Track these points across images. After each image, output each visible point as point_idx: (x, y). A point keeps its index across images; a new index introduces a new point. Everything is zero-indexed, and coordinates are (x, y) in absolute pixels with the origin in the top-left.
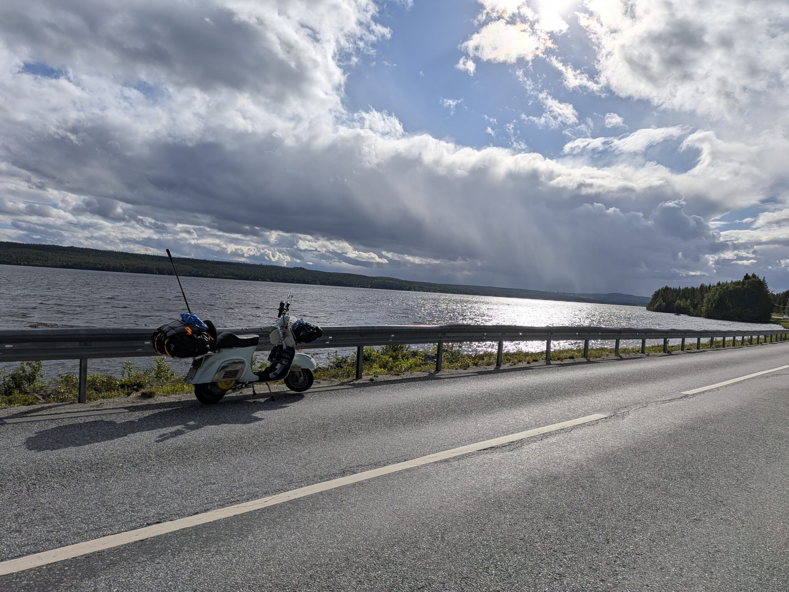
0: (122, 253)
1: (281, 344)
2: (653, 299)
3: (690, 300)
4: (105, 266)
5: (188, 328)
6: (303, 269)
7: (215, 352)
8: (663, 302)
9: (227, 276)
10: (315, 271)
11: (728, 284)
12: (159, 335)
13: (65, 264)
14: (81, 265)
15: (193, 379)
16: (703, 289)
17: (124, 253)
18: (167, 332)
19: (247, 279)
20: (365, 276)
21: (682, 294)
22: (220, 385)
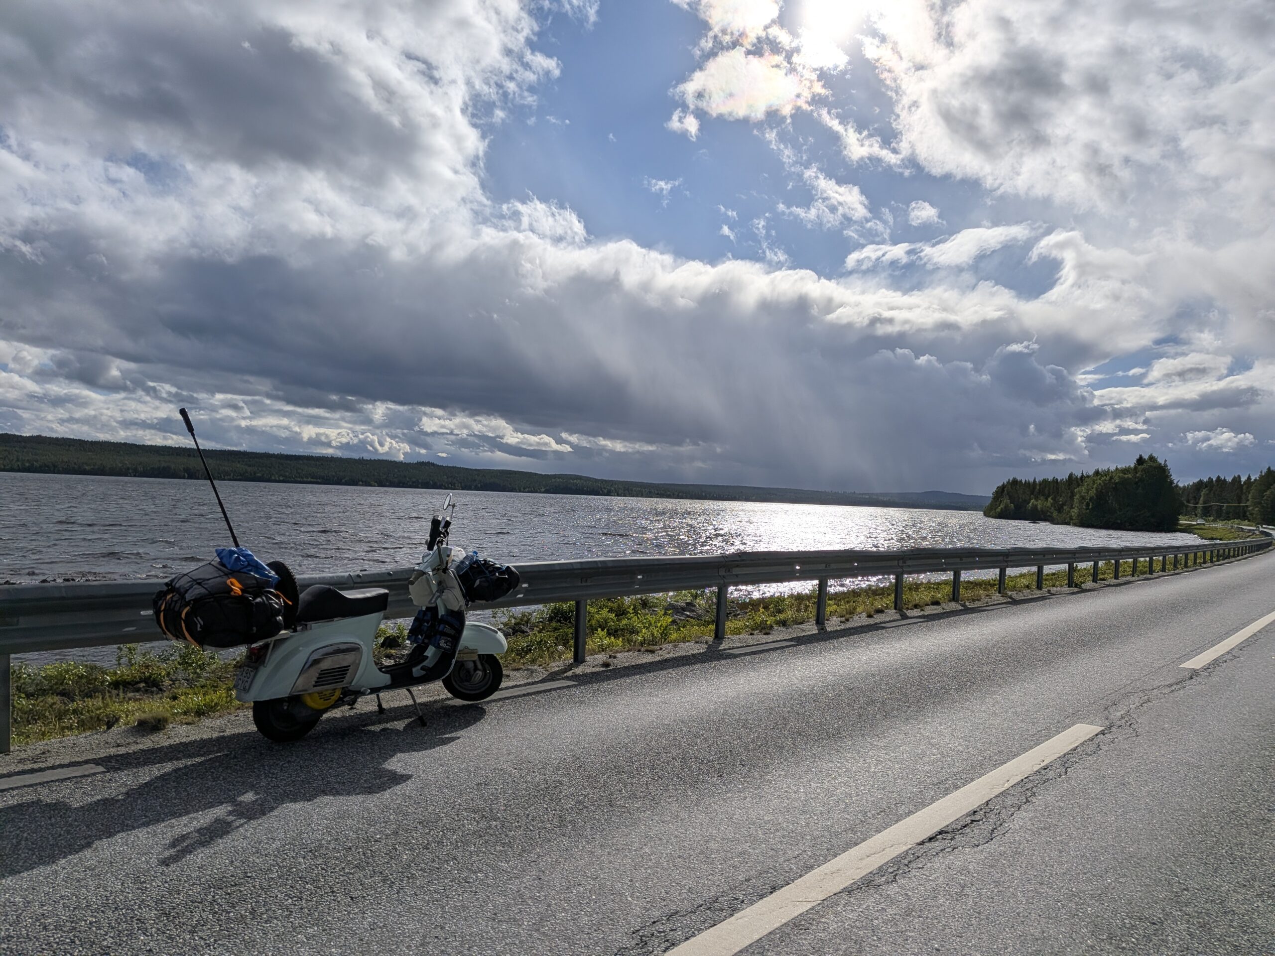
0: (125, 444)
1: (433, 605)
2: (994, 498)
3: (1052, 499)
4: (97, 467)
5: (234, 580)
6: (433, 464)
7: (295, 631)
8: (1011, 503)
9: (305, 479)
10: (453, 467)
11: (1112, 472)
12: (169, 597)
13: (27, 464)
14: (55, 466)
15: (248, 691)
16: (1073, 482)
17: (129, 445)
18: (187, 591)
19: (339, 482)
20: (536, 474)
21: (1040, 490)
22: (309, 702)
